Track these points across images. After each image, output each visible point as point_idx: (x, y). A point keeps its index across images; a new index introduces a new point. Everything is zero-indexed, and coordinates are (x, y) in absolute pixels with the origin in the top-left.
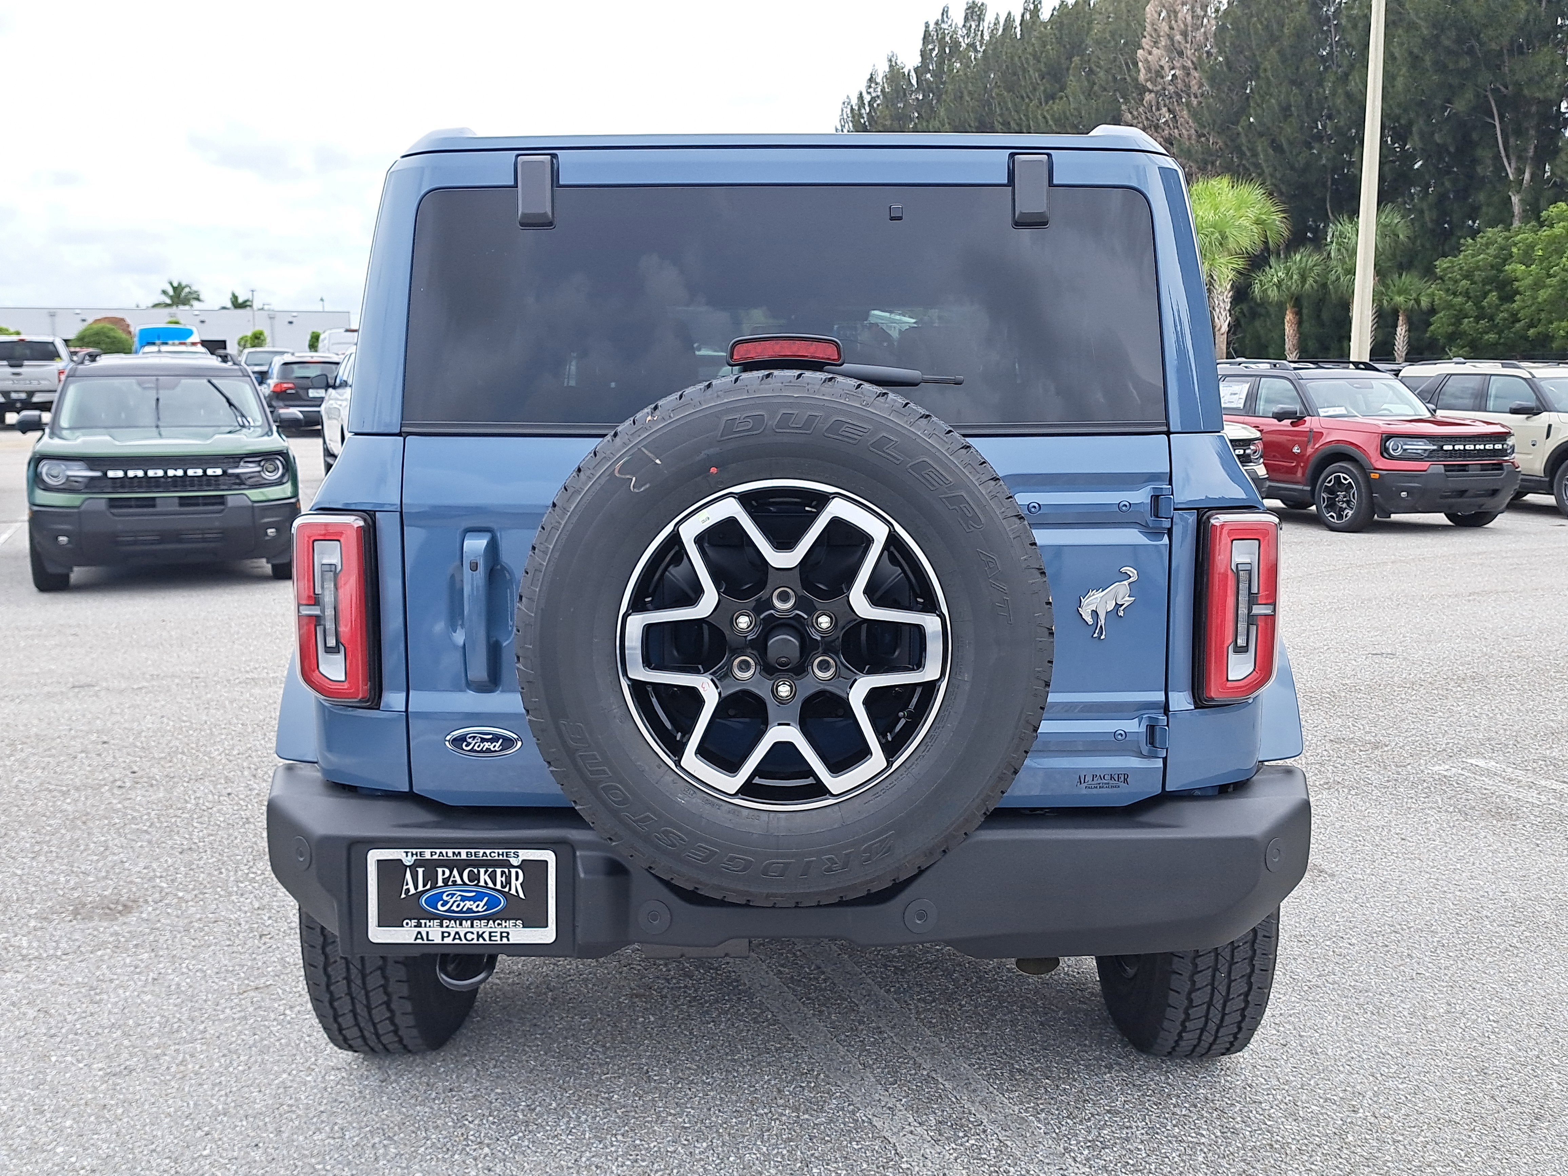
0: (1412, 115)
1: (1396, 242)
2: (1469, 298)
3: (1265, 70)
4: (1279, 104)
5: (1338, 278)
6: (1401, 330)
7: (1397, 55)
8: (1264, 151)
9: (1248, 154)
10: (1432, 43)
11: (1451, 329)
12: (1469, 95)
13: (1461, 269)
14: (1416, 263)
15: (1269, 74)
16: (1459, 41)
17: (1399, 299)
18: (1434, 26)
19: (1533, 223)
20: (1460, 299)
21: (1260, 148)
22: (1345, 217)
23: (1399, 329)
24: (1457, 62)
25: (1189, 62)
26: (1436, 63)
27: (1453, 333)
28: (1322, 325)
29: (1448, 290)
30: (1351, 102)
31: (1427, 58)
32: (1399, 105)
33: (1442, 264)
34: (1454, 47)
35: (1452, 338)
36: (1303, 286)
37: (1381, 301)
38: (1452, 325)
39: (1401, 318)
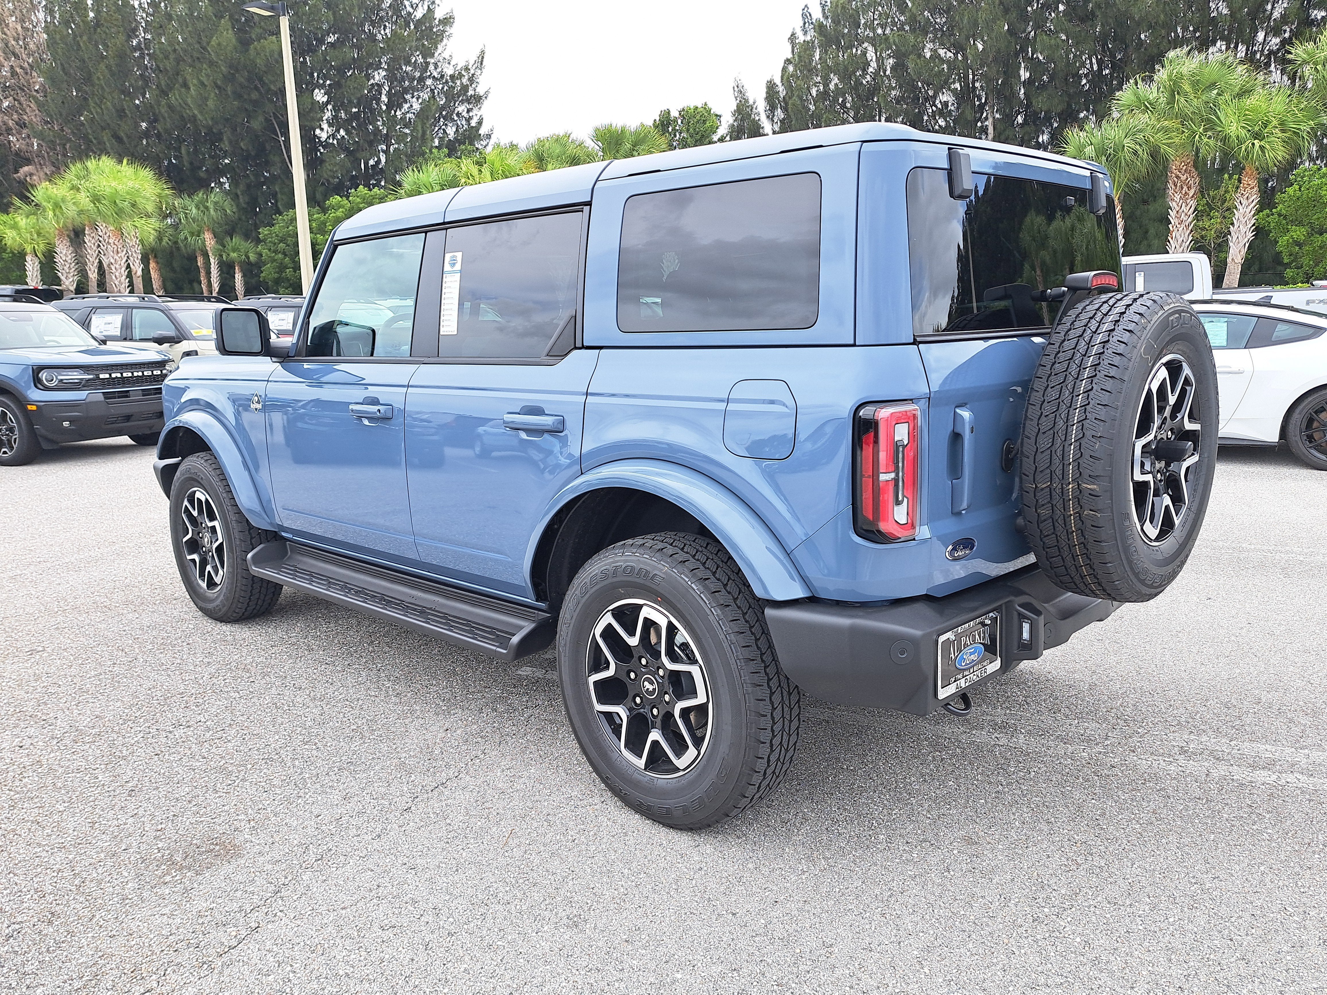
0: (221, 127)
1: (226, 215)
2: (286, 255)
3: (99, 78)
4: (114, 106)
5: (186, 238)
6: (238, 277)
7: (206, 83)
8: (109, 140)
9: (94, 141)
10: (230, 78)
11: (276, 275)
12: (261, 118)
13: (277, 236)
14: (237, 230)
15: (102, 82)
16: (249, 80)
17: (234, 255)
18: (231, 67)
19: (318, 208)
20: (280, 256)
21: (105, 138)
22: (186, 195)
23: (236, 276)
24: (249, 95)
25: (26, 63)
26: (234, 93)
27: (278, 278)
28: (173, 270)
29: (270, 250)
30: (173, 111)
31: (229, 88)
32: (212, 119)
33: (264, 231)
34: (246, 84)
35: (277, 282)
36: (160, 243)
37: (221, 256)
38: (278, 273)
39: (237, 268)
